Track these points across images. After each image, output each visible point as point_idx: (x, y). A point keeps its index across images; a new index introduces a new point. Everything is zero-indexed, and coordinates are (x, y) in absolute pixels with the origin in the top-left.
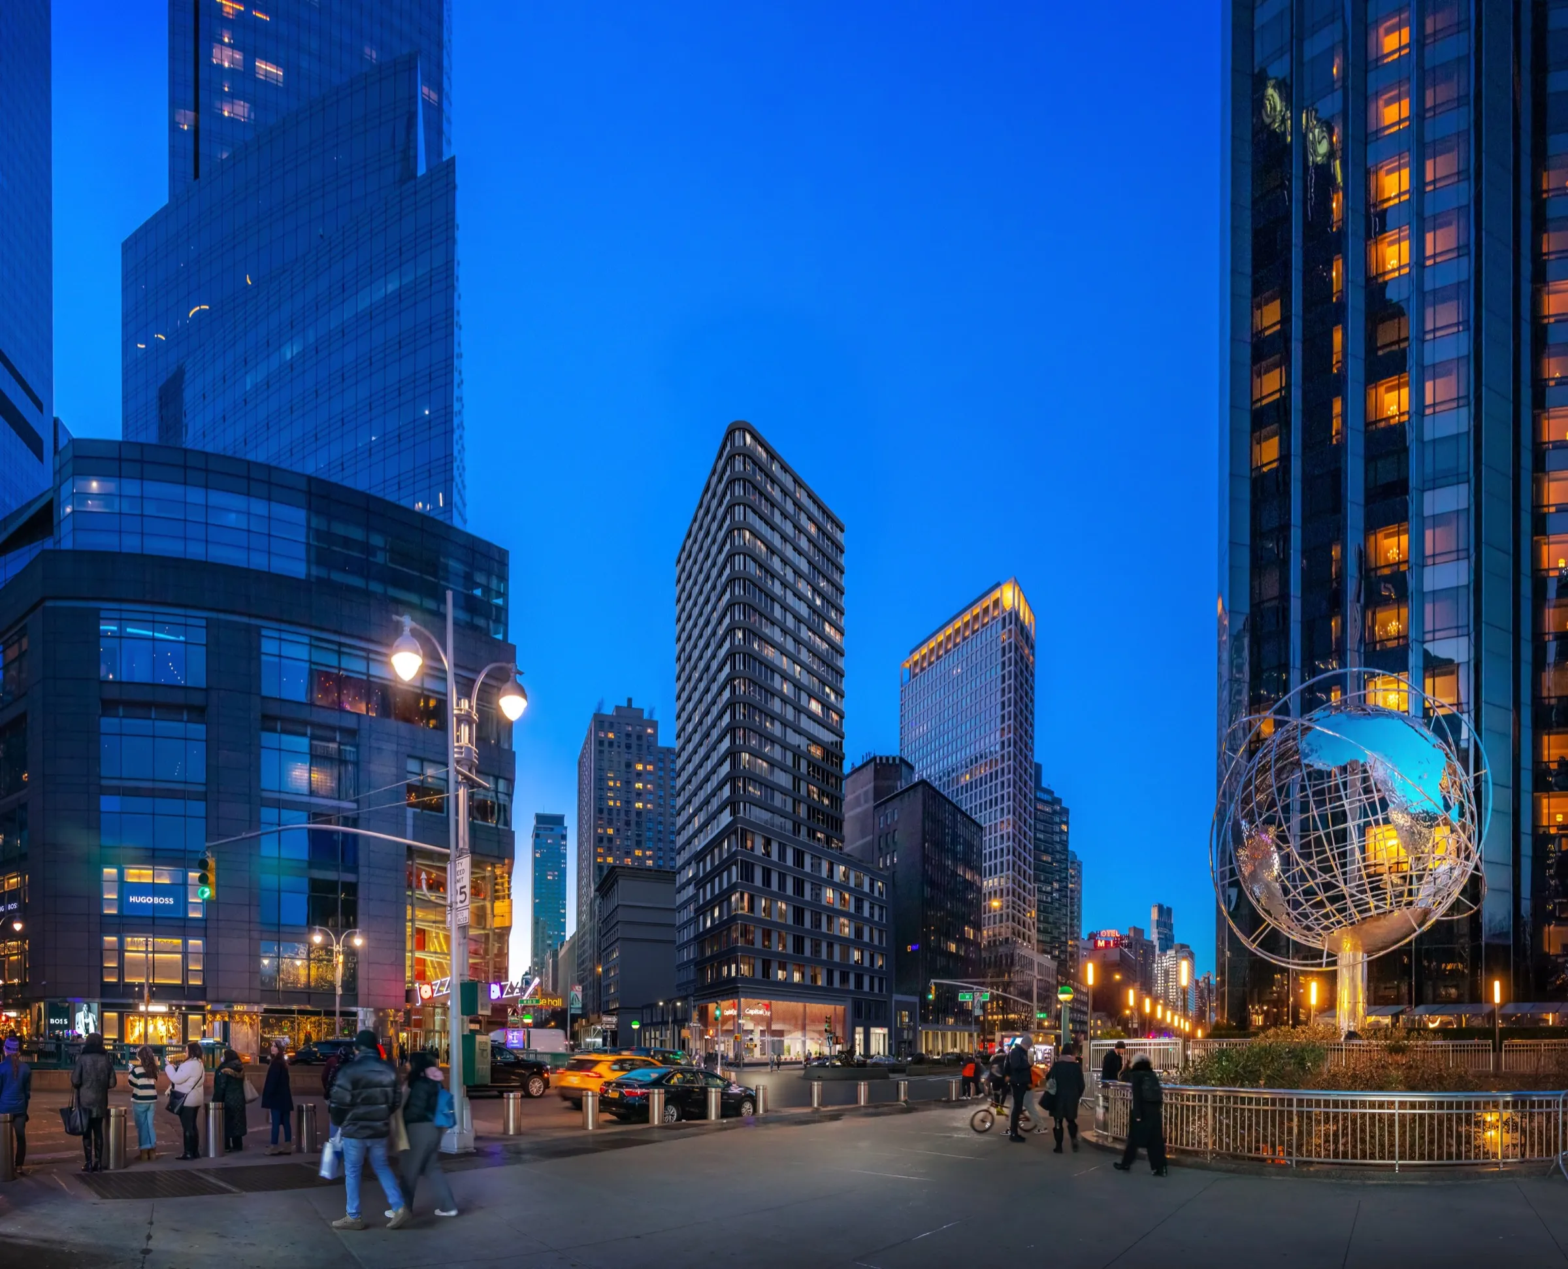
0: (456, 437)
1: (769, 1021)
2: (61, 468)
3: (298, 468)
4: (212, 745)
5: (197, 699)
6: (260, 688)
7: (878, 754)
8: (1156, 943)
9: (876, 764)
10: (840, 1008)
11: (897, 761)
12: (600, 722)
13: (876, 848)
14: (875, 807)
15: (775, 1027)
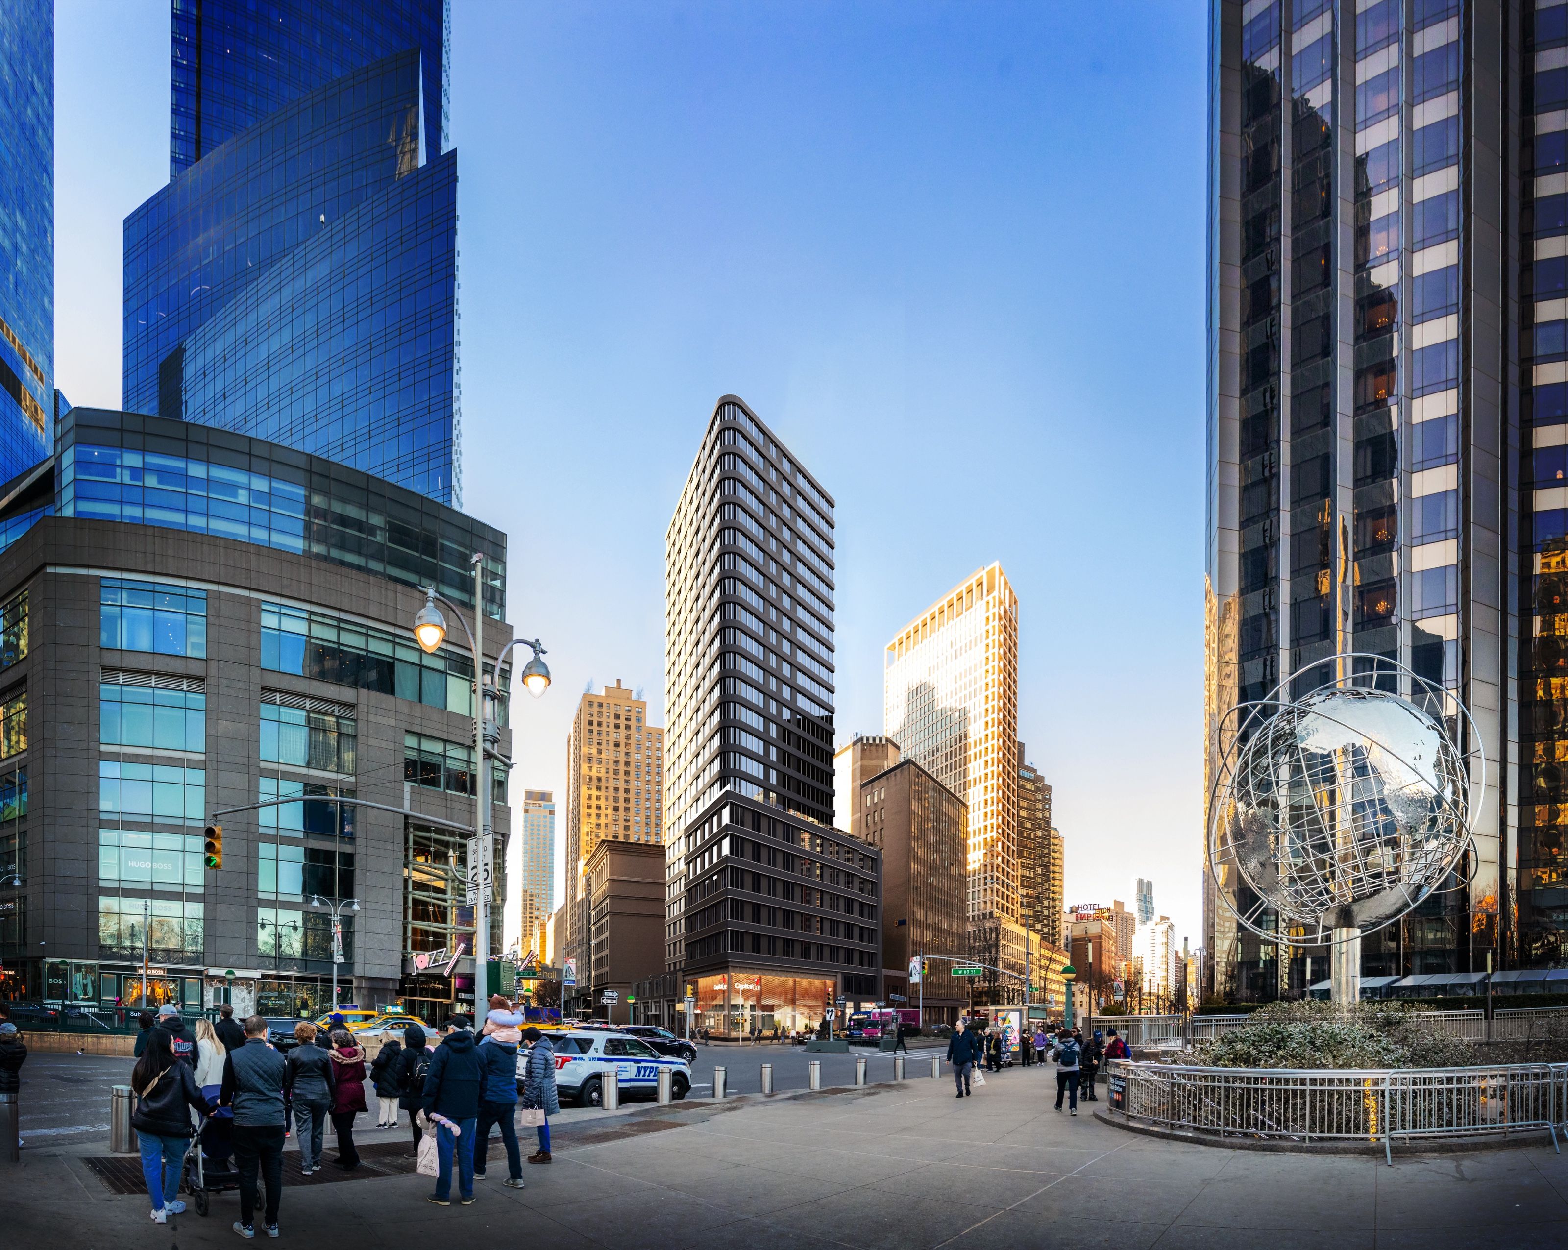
0: (455, 422)
1: (759, 996)
2: (62, 436)
3: (298, 447)
4: (211, 714)
5: (197, 669)
6: (260, 660)
7: (865, 734)
8: (1137, 915)
9: (863, 745)
10: (830, 983)
11: (884, 742)
12: (589, 701)
13: (864, 825)
14: (863, 786)
15: (765, 1002)
